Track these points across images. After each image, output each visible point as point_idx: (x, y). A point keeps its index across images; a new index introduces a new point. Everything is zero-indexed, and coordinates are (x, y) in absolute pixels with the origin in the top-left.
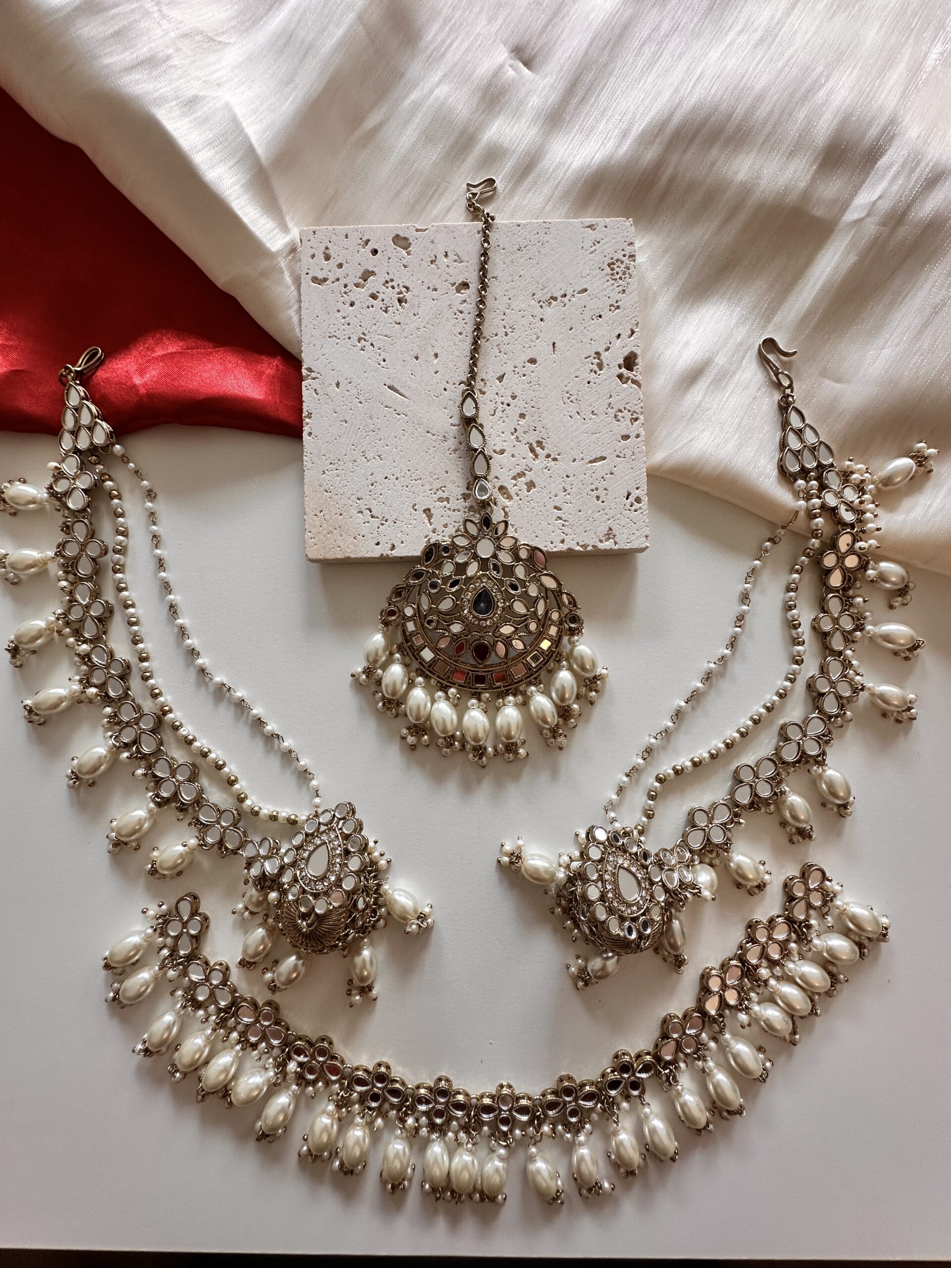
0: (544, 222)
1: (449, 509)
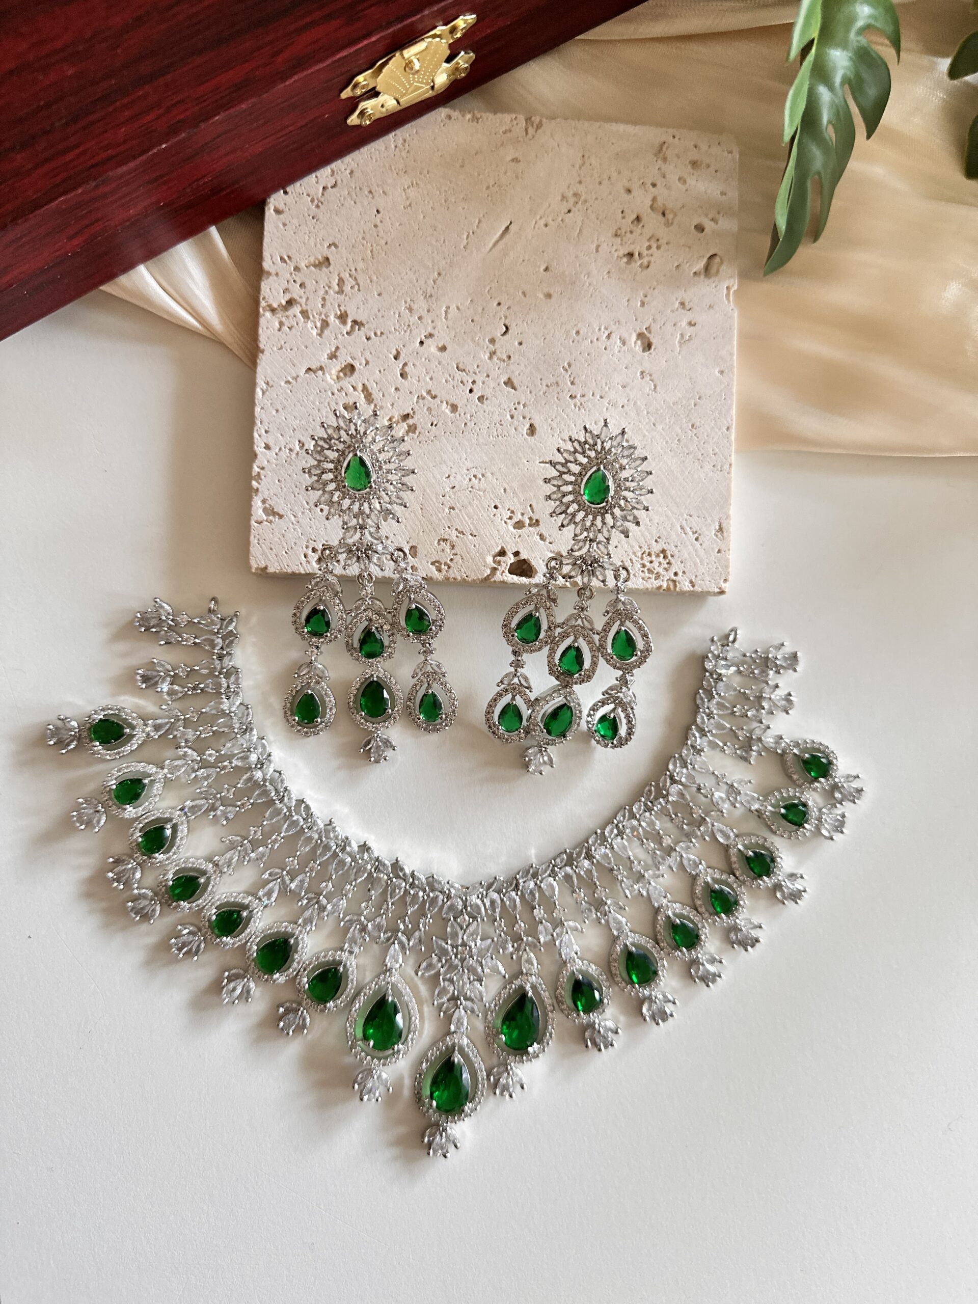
0: (730, 465)
1: (326, 292)
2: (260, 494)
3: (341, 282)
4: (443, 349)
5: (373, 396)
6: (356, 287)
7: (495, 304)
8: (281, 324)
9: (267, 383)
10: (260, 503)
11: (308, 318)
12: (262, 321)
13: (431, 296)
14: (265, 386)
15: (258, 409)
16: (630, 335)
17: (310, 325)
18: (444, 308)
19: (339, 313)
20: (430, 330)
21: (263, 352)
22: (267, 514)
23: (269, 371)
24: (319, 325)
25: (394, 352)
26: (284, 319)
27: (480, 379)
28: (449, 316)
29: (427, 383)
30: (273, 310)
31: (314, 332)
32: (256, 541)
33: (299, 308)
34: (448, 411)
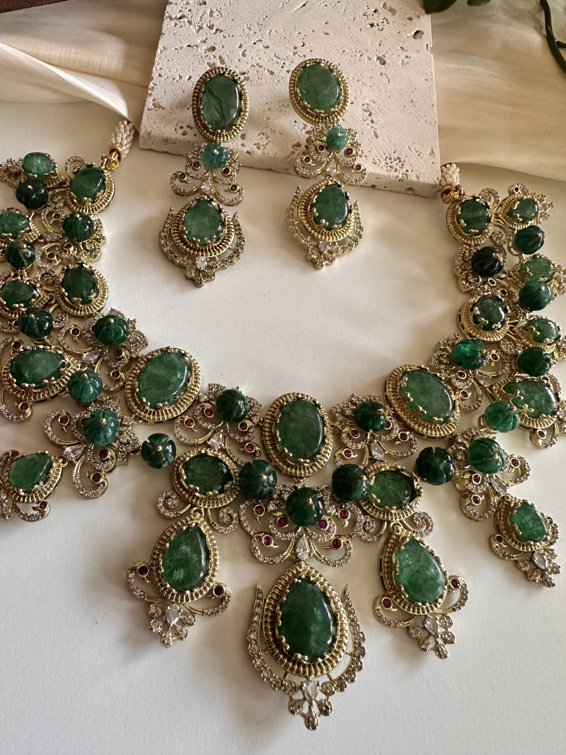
2: (152, 96)
3: (212, 12)
4: (267, 47)
5: (225, 61)
6: (220, 15)
7: (297, 33)
8: (176, 24)
9: (164, 48)
10: (151, 100)
11: (191, 24)
12: (165, 21)
13: (261, 25)
14: (163, 49)
15: (157, 59)
16: (374, 57)
17: (192, 27)
18: (268, 31)
19: (209, 24)
20: (260, 38)
21: (164, 34)
22: (155, 107)
23: (166, 42)
24: (197, 28)
25: (239, 45)
26: (177, 22)
27: (287, 63)
28: (272, 33)
29: (256, 60)
30: (171, 19)
31: (194, 30)
32: (146, 118)
33: (187, 20)
34: (268, 74)
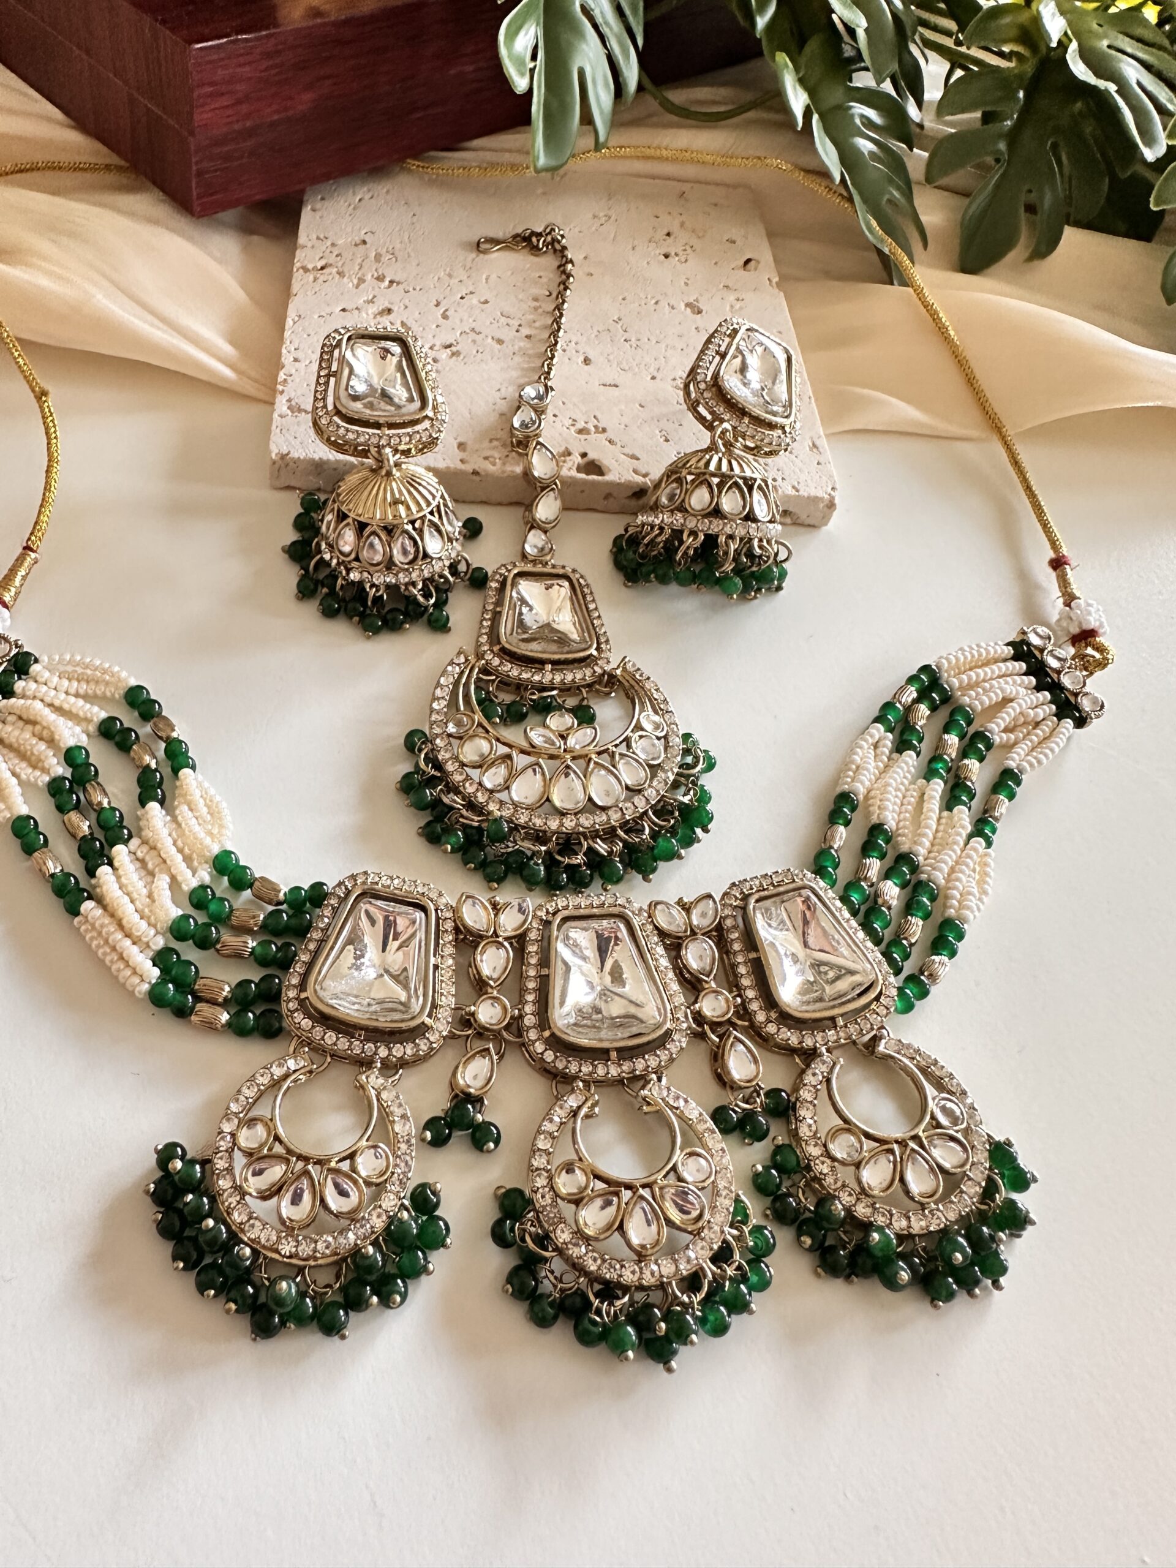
2: (286, 393)
3: (378, 256)
4: (486, 302)
5: (413, 330)
6: (394, 259)
7: (537, 277)
8: (315, 279)
9: (299, 316)
10: (284, 401)
11: (344, 276)
12: (295, 275)
13: (471, 268)
14: (295, 319)
15: (287, 334)
16: (679, 303)
17: (345, 280)
18: (484, 277)
19: (376, 274)
20: (471, 289)
21: (295, 295)
22: (293, 412)
23: (301, 307)
24: (355, 281)
25: (435, 303)
26: (318, 275)
28: (491, 282)
29: (470, 323)
30: (306, 270)
31: (351, 285)
32: (278, 430)
33: (335, 270)
34: (494, 344)
